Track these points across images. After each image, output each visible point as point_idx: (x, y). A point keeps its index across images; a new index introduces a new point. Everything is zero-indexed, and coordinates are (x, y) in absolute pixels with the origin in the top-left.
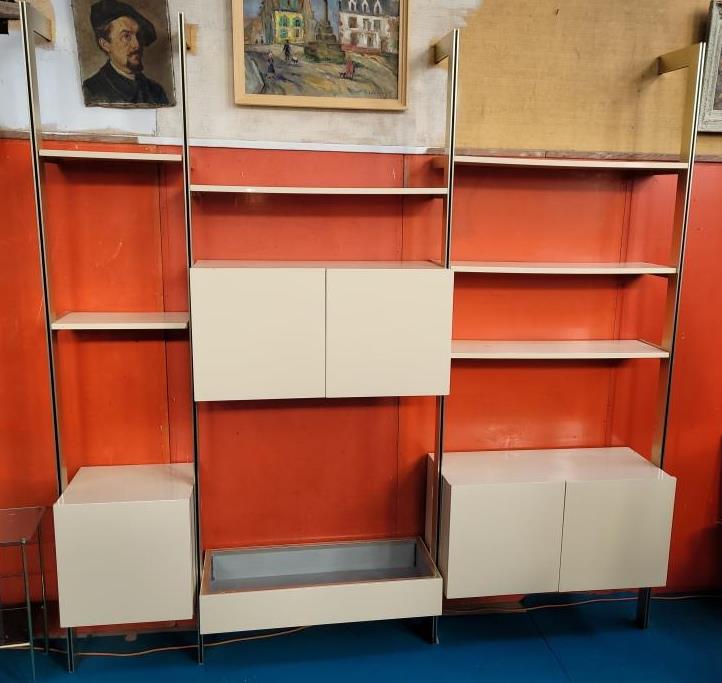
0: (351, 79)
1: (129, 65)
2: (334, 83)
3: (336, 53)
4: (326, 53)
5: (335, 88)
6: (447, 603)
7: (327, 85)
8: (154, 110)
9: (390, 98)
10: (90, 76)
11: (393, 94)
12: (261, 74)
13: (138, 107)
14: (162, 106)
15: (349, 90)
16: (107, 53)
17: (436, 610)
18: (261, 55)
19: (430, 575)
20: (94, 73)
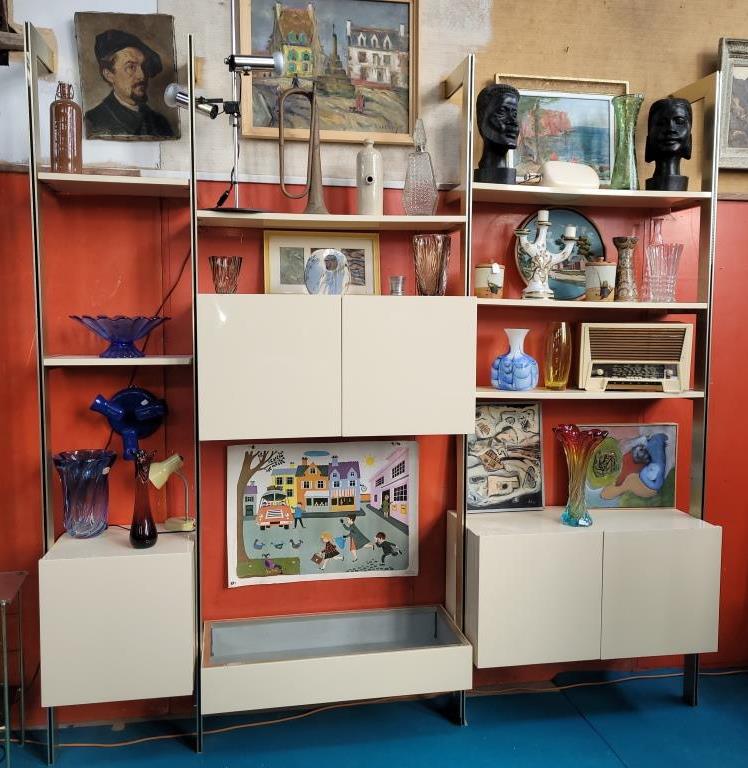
0: (361, 113)
1: (133, 96)
2: (344, 117)
3: (344, 87)
4: (335, 87)
5: (344, 122)
7: (336, 119)
8: (158, 143)
9: (401, 132)
10: (93, 107)
11: (405, 128)
12: (269, 108)
13: (141, 140)
14: (166, 139)
15: (359, 124)
16: (111, 84)
18: (269, 89)
19: (458, 642)
20: (97, 104)
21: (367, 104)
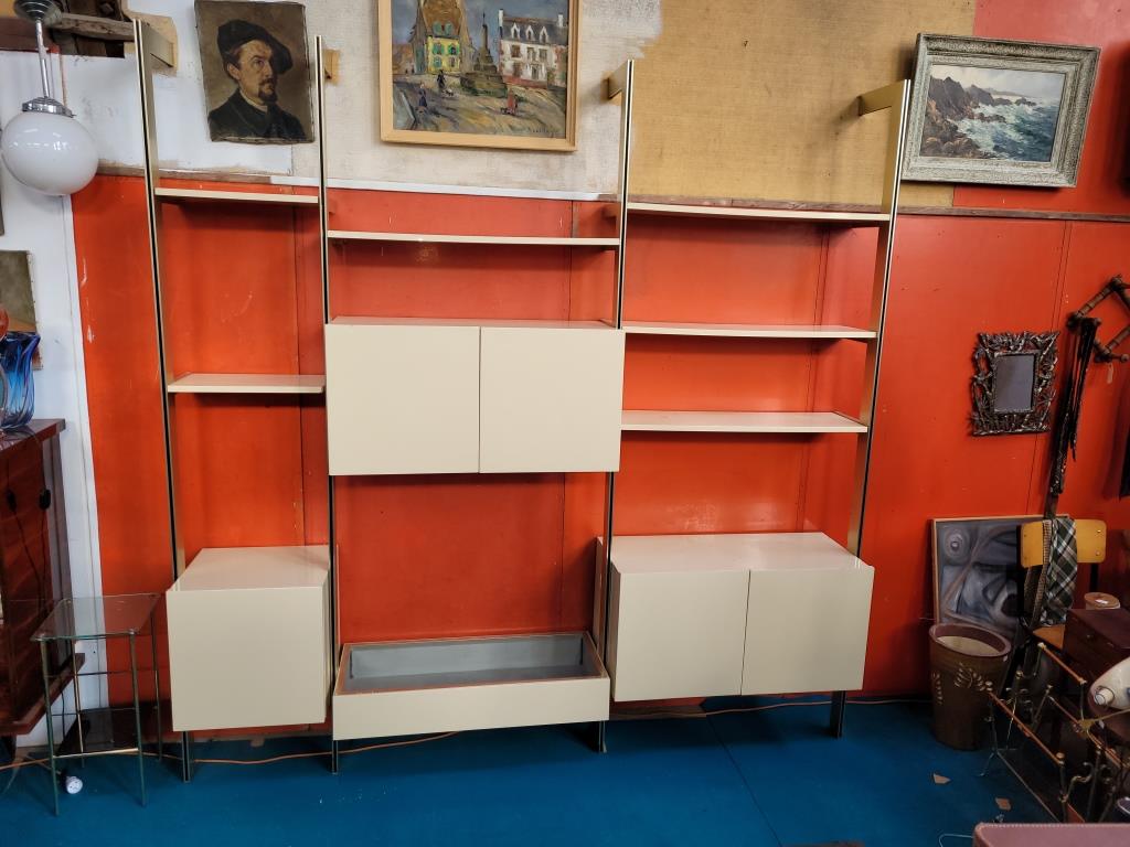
0: (513, 115)
1: (261, 95)
2: (494, 119)
3: (495, 86)
4: (485, 85)
5: (494, 124)
6: (615, 706)
7: (486, 121)
8: (290, 146)
9: (557, 137)
10: (217, 107)
11: (561, 132)
12: (411, 108)
13: (270, 143)
14: (298, 142)
15: (511, 127)
16: (236, 81)
17: (602, 714)
18: (411, 87)
19: (596, 674)
20: (222, 103)
21: (521, 105)
